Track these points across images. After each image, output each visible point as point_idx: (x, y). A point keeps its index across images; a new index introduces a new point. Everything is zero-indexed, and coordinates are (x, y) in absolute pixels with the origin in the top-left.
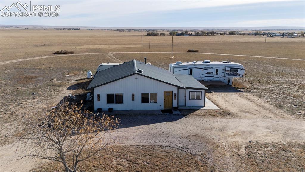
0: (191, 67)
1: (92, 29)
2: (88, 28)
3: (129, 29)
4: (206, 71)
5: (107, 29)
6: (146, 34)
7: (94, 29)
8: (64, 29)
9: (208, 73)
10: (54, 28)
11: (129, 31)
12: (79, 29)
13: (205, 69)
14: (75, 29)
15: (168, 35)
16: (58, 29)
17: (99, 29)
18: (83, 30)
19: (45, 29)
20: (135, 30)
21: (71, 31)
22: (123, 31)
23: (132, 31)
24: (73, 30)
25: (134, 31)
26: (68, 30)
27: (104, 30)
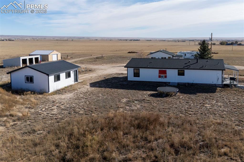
0: (185, 53)
1: (150, 40)
2: (147, 39)
3: (185, 40)
4: (191, 55)
5: (163, 39)
6: (198, 44)
7: (152, 40)
8: (126, 40)
9: (192, 56)
10: (118, 39)
11: (184, 41)
12: (139, 40)
13: (191, 54)
14: (136, 40)
15: (217, 45)
16: (121, 40)
17: (157, 40)
18: (143, 40)
19: (111, 40)
20: (190, 41)
21: (133, 41)
22: (178, 42)
23: (186, 41)
24: (134, 41)
25: (188, 41)
26: (130, 40)
27: (161, 40)
